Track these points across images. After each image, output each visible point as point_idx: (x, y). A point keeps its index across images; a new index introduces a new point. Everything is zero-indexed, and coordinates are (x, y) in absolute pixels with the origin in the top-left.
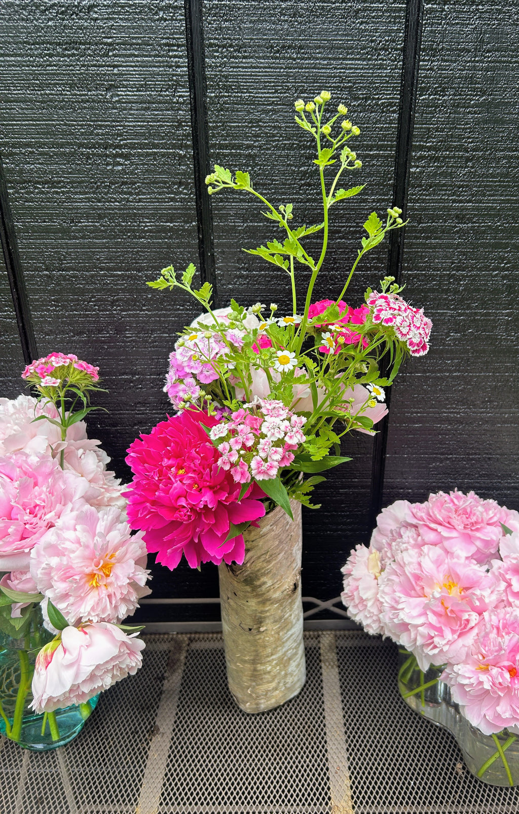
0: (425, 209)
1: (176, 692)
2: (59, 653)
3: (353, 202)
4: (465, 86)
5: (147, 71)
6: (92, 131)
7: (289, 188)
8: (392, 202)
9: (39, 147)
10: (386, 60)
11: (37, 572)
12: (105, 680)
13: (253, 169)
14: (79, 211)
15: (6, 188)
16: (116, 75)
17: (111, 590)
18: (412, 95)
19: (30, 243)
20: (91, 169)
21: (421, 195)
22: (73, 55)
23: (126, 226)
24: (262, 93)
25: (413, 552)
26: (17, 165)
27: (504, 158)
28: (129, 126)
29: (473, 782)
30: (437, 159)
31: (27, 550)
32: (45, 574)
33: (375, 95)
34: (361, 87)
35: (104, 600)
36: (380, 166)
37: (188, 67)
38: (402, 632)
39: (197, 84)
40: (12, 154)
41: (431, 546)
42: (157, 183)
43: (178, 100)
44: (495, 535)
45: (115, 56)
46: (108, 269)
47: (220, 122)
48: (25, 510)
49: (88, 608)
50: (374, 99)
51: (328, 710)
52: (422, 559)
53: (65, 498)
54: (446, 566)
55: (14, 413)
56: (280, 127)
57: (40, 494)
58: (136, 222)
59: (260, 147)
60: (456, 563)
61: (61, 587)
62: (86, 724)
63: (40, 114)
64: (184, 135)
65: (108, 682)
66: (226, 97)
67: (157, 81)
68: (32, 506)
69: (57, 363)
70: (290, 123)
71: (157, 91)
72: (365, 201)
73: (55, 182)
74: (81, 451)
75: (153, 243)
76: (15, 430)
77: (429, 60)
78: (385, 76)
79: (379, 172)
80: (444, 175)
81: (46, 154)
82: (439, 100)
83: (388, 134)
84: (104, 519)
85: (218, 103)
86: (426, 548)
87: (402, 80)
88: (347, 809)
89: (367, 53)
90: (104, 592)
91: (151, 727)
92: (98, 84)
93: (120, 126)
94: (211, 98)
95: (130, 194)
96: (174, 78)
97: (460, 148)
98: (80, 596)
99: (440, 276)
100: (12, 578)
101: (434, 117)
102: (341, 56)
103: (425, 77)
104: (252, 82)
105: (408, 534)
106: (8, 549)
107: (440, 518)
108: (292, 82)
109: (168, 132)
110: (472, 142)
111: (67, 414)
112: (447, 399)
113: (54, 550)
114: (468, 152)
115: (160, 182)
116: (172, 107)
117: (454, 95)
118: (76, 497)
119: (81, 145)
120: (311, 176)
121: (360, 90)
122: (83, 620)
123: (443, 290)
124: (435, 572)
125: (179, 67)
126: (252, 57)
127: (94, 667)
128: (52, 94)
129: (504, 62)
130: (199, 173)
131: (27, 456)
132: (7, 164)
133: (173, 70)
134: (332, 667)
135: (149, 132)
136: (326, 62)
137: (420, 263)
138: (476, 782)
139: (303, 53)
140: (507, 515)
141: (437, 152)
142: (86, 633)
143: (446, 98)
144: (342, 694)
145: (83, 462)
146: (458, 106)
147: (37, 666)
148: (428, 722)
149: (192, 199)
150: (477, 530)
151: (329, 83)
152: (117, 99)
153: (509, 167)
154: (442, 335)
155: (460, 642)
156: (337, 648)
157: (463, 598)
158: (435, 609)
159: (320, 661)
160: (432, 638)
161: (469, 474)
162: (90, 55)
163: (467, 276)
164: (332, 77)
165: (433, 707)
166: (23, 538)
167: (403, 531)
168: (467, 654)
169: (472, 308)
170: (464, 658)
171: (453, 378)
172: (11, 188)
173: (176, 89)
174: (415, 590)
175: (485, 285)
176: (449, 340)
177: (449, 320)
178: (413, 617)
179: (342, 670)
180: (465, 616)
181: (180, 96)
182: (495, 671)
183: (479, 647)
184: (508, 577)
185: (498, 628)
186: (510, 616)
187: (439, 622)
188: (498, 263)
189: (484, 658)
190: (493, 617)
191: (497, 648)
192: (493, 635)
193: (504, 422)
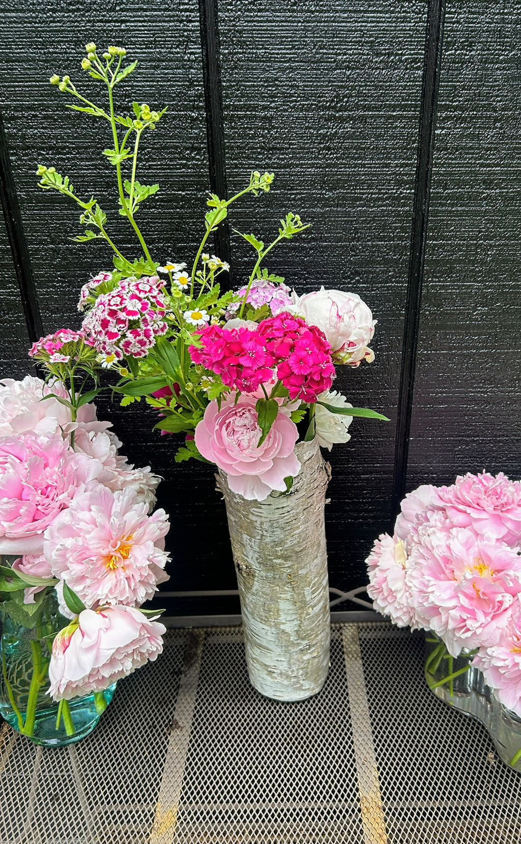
0: (451, 174)
1: (194, 686)
2: (77, 638)
3: (375, 167)
4: (493, 40)
5: (157, 26)
6: (99, 92)
7: (307, 153)
8: (416, 167)
9: (43, 110)
10: (409, 13)
11: (51, 553)
12: (125, 664)
13: (269, 132)
14: (86, 179)
15: (8, 155)
16: (124, 30)
17: (129, 572)
18: (437, 50)
19: (34, 214)
20: (97, 134)
21: (446, 159)
22: (78, 10)
24: (279, 49)
25: (441, 535)
26: (19, 130)
28: (137, 86)
29: (506, 772)
30: (464, 120)
31: (40, 532)
32: (60, 556)
33: (398, 50)
34: (384, 42)
35: (122, 582)
36: (403, 128)
37: (200, 21)
38: (432, 616)
39: (210, 40)
40: (14, 118)
41: (460, 529)
42: (168, 148)
43: (189, 58)
45: (122, 10)
47: (234, 81)
48: (36, 490)
49: (106, 591)
50: (397, 54)
51: (353, 702)
52: (451, 541)
53: (77, 479)
54: (476, 549)
55: (22, 394)
56: (298, 87)
57: (51, 475)
59: (277, 108)
60: (486, 545)
61: (77, 569)
62: (101, 719)
63: (43, 74)
64: (196, 96)
65: (128, 667)
66: (240, 53)
67: (167, 37)
68: (44, 487)
69: (66, 339)
70: (308, 81)
71: (167, 48)
72: (387, 165)
73: (60, 147)
74: (92, 434)
75: (164, 213)
76: (22, 411)
77: (455, 12)
78: (409, 30)
79: (402, 135)
80: (472, 136)
81: (50, 118)
82: (466, 55)
83: (412, 93)
84: (119, 501)
85: (233, 60)
86: (454, 531)
87: (427, 34)
88: (376, 800)
89: (390, 5)
90: (123, 574)
91: (170, 721)
92: (105, 41)
93: (128, 86)
94: (224, 54)
95: (140, 160)
96: (185, 34)
97: (489, 107)
98: (96, 578)
99: (467, 246)
100: (24, 562)
101: (461, 74)
102: (362, 8)
103: (451, 31)
104: (267, 37)
105: (436, 518)
106: (20, 531)
107: (468, 499)
108: (311, 37)
109: (179, 93)
110: (500, 101)
111: (77, 394)
112: (474, 378)
113: (69, 531)
114: (496, 111)
115: (171, 148)
116: (183, 65)
117: (483, 50)
118: (90, 479)
120: (331, 139)
121: (382, 44)
122: (101, 603)
123: (470, 260)
124: (465, 555)
125: (191, 21)
126: (267, 11)
127: (114, 651)
128: (55, 53)
130: (212, 137)
131: (37, 436)
132: (9, 129)
133: (184, 25)
134: (356, 659)
135: (159, 93)
136: (346, 15)
137: (446, 232)
138: (509, 771)
139: (322, 6)
141: (464, 111)
142: (104, 616)
143: (473, 53)
144: (367, 686)
145: (95, 444)
146: (486, 62)
147: (54, 651)
148: (457, 712)
149: (205, 165)
150: (508, 511)
151: (349, 37)
154: (469, 309)
155: (494, 624)
156: (360, 639)
157: (495, 580)
158: (466, 591)
159: (343, 653)
160: (465, 620)
161: (496, 457)
162: (96, 10)
163: (495, 246)
164: (352, 31)
165: (462, 696)
166: (34, 520)
167: (429, 514)
168: (502, 636)
169: (500, 280)
170: (498, 640)
171: (480, 354)
172: (13, 155)
173: (187, 45)
174: (444, 573)
175: (514, 255)
176: (476, 315)
177: (476, 293)
178: (444, 600)
179: (366, 662)
180: (499, 598)
181: (191, 53)
183: (513, 629)
187: (471, 605)
189: (519, 639)
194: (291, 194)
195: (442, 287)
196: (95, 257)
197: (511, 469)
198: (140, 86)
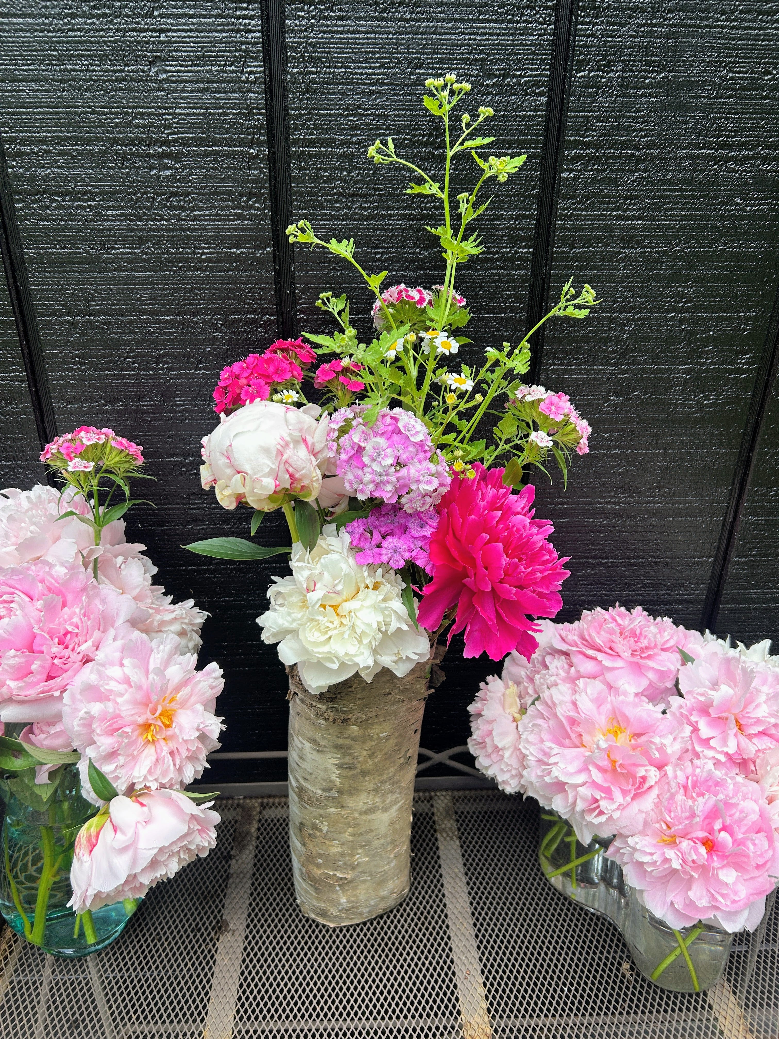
0: (579, 229)
1: (248, 875)
2: (107, 834)
4: (637, 58)
5: (206, 37)
6: (131, 122)
7: (397, 201)
8: (536, 220)
9: (57, 144)
10: (531, 22)
11: (72, 723)
12: (170, 866)
13: (349, 175)
14: (113, 233)
15: (12, 201)
16: (163, 42)
17: (172, 745)
18: (565, 71)
19: (46, 277)
20: (128, 175)
21: (574, 210)
22: (105, 15)
23: (176, 253)
25: (565, 688)
26: (27, 170)
27: (688, 158)
28: (180, 114)
29: (646, 987)
30: (598, 160)
31: (57, 694)
32: (84, 725)
33: (516, 70)
34: (498, 59)
35: (166, 761)
37: (262, 32)
38: (555, 794)
39: (274, 56)
40: (20, 154)
41: (589, 680)
42: (219, 194)
43: (247, 78)
44: (672, 663)
45: (161, 16)
46: (153, 313)
47: (305, 109)
48: (52, 639)
49: (144, 771)
50: (514, 76)
51: (450, 896)
52: (577, 696)
53: (105, 622)
54: (609, 706)
55: (30, 509)
56: (387, 116)
57: (71, 617)
58: (190, 248)
59: (359, 143)
60: (622, 702)
61: (106, 742)
62: (131, 921)
63: (59, 97)
64: (256, 127)
65: (173, 868)
66: (313, 73)
67: (220, 51)
68: (62, 634)
69: (89, 440)
70: (400, 110)
71: (219, 66)
72: (500, 217)
73: (79, 192)
74: (120, 559)
75: (213, 276)
76: (31, 532)
77: (590, 22)
78: (531, 45)
79: (519, 178)
80: (607, 181)
81: (67, 154)
82: (602, 77)
83: (533, 125)
84: (160, 650)
85: (303, 82)
86: (581, 683)
87: (553, 50)
88: (484, 1026)
89: (506, 12)
90: (165, 748)
91: (218, 922)
92: (139, 56)
93: (168, 114)
94: (293, 74)
95: (182, 208)
96: (243, 47)
97: (628, 145)
98: (132, 755)
99: (598, 320)
100: (36, 731)
101: (595, 101)
102: (471, 17)
104: (349, 53)
105: (557, 664)
106: (32, 692)
107: (599, 641)
108: (404, 53)
109: (234, 123)
110: (645, 136)
111: (101, 509)
112: (603, 485)
113: (95, 693)
114: (639, 150)
115: (223, 193)
117: (623, 71)
118: (120, 621)
119: (115, 141)
121: (496, 63)
122: (137, 787)
123: (601, 338)
124: (596, 714)
125: (250, 31)
126: (349, 18)
127: (156, 851)
128: (74, 70)
129: (691, 26)
130: (276, 180)
131: (51, 566)
132: (14, 169)
133: (242, 36)
135: (208, 123)
136: (450, 25)
138: (649, 986)
139: (419, 12)
140: (686, 637)
141: (597, 149)
143: (611, 75)
144: (467, 874)
145: (124, 573)
146: (627, 87)
147: (77, 850)
148: (582, 909)
149: (266, 215)
150: (649, 657)
151: (454, 54)
152: (164, 76)
153: (694, 170)
154: (599, 399)
155: (636, 806)
157: (634, 748)
158: (600, 763)
159: (435, 831)
161: (629, 584)
162: (127, 16)
163: (634, 320)
164: (457, 45)
166: (50, 678)
167: (548, 659)
168: (646, 823)
169: (638, 363)
170: (640, 827)
171: (612, 456)
172: (19, 201)
173: (245, 62)
174: (569, 738)
175: (657, 331)
176: (608, 406)
177: (608, 378)
178: (571, 774)
180: (641, 772)
181: (250, 73)
182: (685, 844)
183: (661, 813)
184: (693, 719)
185: (685, 787)
186: (702, 772)
187: (606, 781)
188: (675, 302)
189: (668, 827)
190: (679, 773)
191: (688, 814)
192: (680, 797)
193: (677, 515)
194: (376, 253)
195: (566, 371)
196: (124, 332)
197: (647, 598)
198: (183, 114)
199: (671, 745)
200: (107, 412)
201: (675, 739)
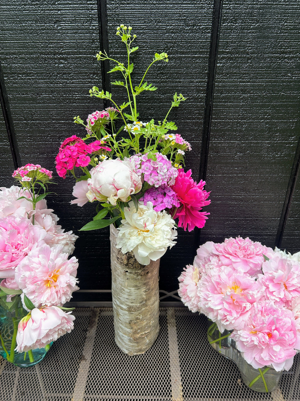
0: (224, 86)
1: (93, 338)
2: (30, 323)
3: (186, 83)
4: (248, 18)
5: (76, 12)
6: (47, 46)
7: (151, 76)
8: (207, 83)
9: (20, 54)
10: (204, 4)
11: (19, 279)
12: (54, 336)
14: (41, 89)
15: (3, 77)
16: (59, 14)
17: (57, 289)
18: (218, 23)
19: (16, 106)
20: (47, 66)
21: (222, 79)
22: (37, 4)
23: (65, 96)
24: (137, 23)
25: (216, 269)
26: (8, 65)
27: (268, 58)
28: (66, 42)
29: (247, 390)
30: (231, 59)
31: (13, 268)
32: (23, 280)
33: (198, 23)
35: (54, 294)
36: (200, 63)
37: (98, 10)
38: (210, 312)
39: (103, 19)
40: (6, 59)
41: (226, 267)
42: (82, 73)
44: (260, 261)
45: (59, 4)
46: (57, 120)
48: (12, 246)
49: (45, 299)
50: (198, 25)
51: (171, 349)
52: (221, 273)
53: (34, 240)
54: (233, 277)
55: (9, 195)
56: (147, 42)
57: (21, 238)
58: (71, 94)
59: (136, 53)
60: (238, 276)
61: (31, 287)
63: (20, 36)
64: (96, 47)
65: (56, 337)
66: (118, 25)
67: (81, 17)
68: (16, 244)
69: (30, 169)
70: (152, 40)
71: (81, 23)
72: (192, 82)
73: (28, 73)
74: (44, 215)
75: (80, 105)
76: (9, 204)
77: (228, 4)
78: (204, 13)
79: (200, 66)
80: (235, 67)
81: (24, 59)
82: (233, 26)
83: (205, 45)
84: (54, 251)
85: (114, 29)
86: (223, 268)
87: (213, 15)
90: (54, 290)
91: (80, 356)
92: (50, 20)
93: (62, 42)
94: (110, 26)
95: (68, 79)
96: (90, 16)
97: (244, 52)
98: (41, 292)
99: (232, 123)
100: (7, 282)
101: (230, 35)
102: (180, 2)
103: (225, 13)
104: (132, 17)
105: (214, 260)
106: (4, 267)
107: (231, 251)
108: (154, 17)
109: (87, 46)
110: (251, 49)
111: (36, 195)
112: (235, 188)
113: (28, 268)
114: (248, 54)
115: (84, 73)
116: (89, 32)
117: (242, 23)
118: (40, 240)
119: (42, 53)
120: (164, 69)
121: (190, 20)
122: (43, 305)
123: (234, 130)
124: (228, 281)
125: (93, 10)
126: (132, 4)
127: (48, 331)
128: (26, 26)
129: (269, 4)
130: (104, 68)
131: (15, 218)
132: (4, 64)
133: (90, 12)
134: (173, 326)
135: (77, 46)
136: (172, 6)
137: (222, 115)
140: (266, 250)
141: (231, 54)
142: (44, 312)
143: (237, 25)
144: (178, 341)
145: (45, 220)
146: (243, 29)
147: (19, 329)
148: (223, 357)
149: (100, 82)
150: (251, 258)
151: (173, 17)
152: (60, 28)
153: (271, 63)
154: (233, 154)
155: (241, 318)
156: (176, 316)
157: (242, 295)
158: (227, 301)
159: (167, 323)
160: (226, 316)
161: (246, 228)
162: (46, 4)
163: (247, 123)
164: (175, 14)
165: (226, 349)
166: (12, 261)
167: (211, 258)
168: (245, 325)
169: (249, 140)
170: (243, 327)
171: (239, 177)
172: (6, 77)
173: (91, 22)
174: (217, 290)
175: (256, 127)
176: (237, 157)
177: (237, 146)
178: (216, 305)
179: (178, 328)
180: (244, 305)
181: (93, 26)
182: (260, 335)
183: (251, 322)
184: (267, 283)
185: (262, 312)
186: (269, 305)
187: (230, 308)
188: (263, 115)
189: (254, 327)
190: (259, 306)
191: (262, 322)
192: (259, 315)
193: (265, 201)
194: (143, 96)
195: (220, 143)
196: (46, 127)
197: (253, 233)
198: (68, 42)
199: (257, 294)
200: (40, 158)
201: (258, 292)
